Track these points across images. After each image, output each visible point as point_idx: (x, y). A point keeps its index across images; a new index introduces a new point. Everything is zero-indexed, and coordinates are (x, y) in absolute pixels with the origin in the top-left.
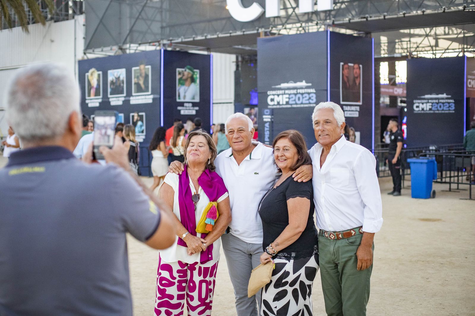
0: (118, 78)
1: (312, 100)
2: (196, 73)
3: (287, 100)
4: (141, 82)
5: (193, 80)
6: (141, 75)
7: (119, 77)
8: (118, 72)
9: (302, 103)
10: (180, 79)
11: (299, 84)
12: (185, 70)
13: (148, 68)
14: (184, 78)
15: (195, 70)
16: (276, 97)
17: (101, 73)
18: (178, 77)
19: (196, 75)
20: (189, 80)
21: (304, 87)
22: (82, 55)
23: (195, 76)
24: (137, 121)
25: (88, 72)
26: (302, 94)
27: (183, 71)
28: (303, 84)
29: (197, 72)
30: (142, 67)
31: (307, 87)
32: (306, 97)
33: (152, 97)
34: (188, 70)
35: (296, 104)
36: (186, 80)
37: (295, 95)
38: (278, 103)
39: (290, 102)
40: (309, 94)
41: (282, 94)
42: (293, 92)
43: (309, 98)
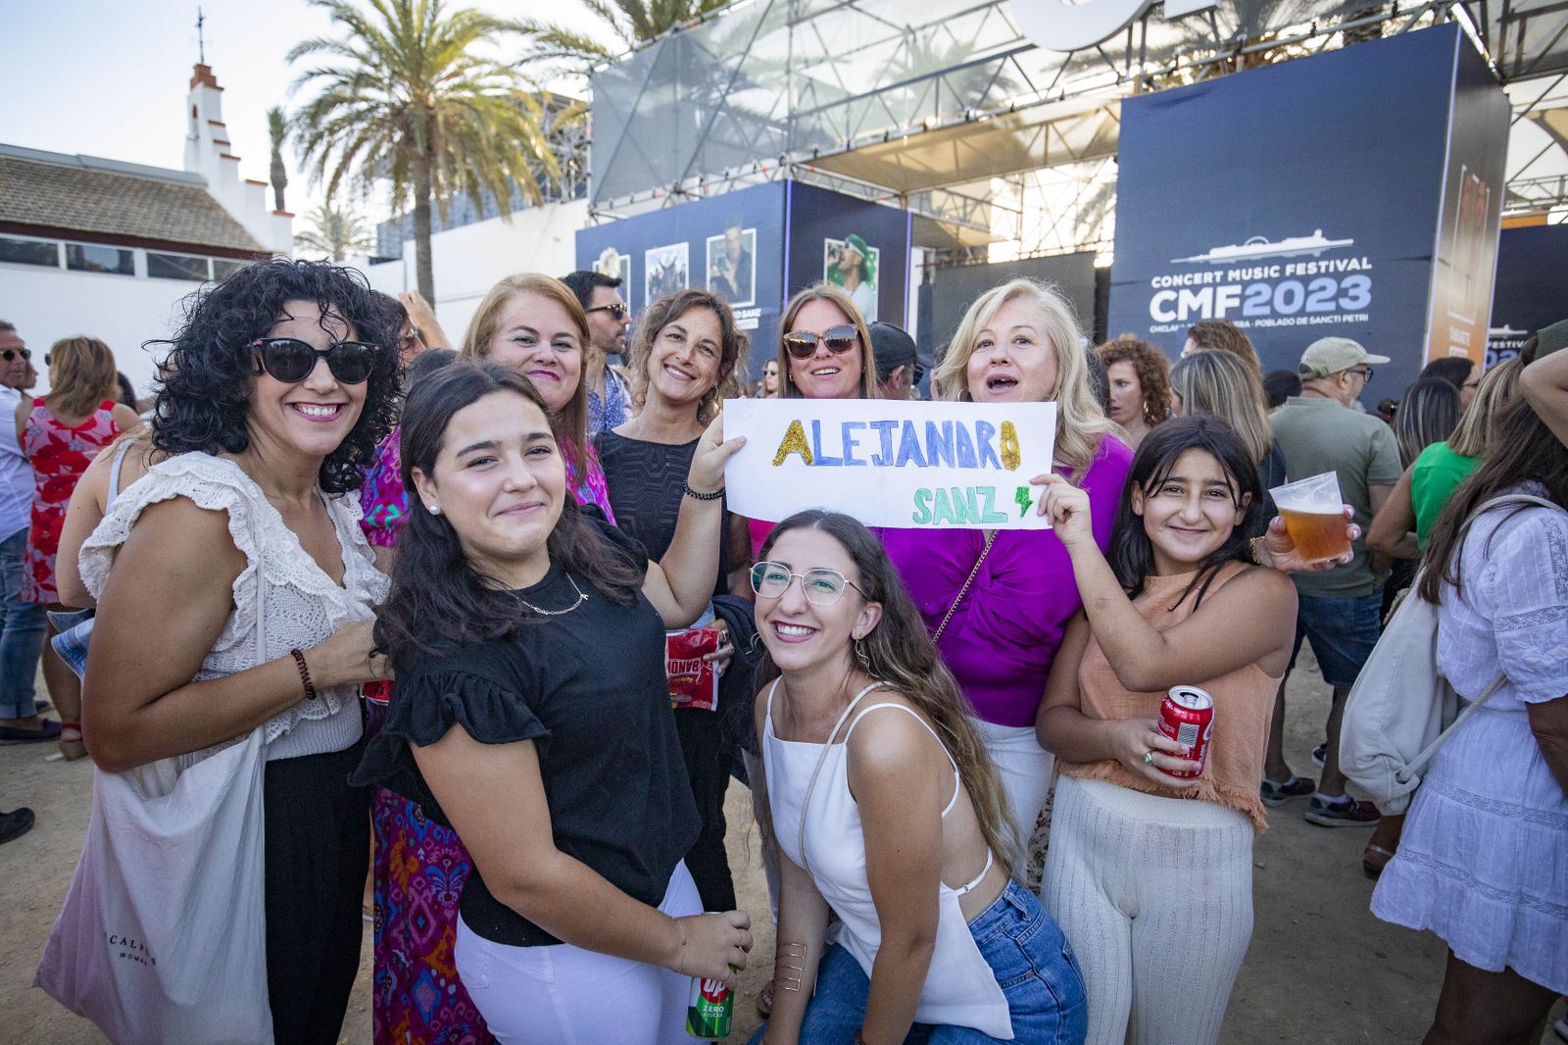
0: (669, 269)
1: (1355, 298)
2: (872, 256)
3: (1235, 302)
4: (730, 276)
5: (864, 275)
6: (728, 256)
7: (673, 265)
8: (670, 253)
9: (1302, 313)
10: (833, 269)
11: (1291, 245)
12: (847, 246)
13: (751, 234)
14: (844, 265)
15: (870, 249)
16: (1186, 295)
17: (627, 257)
18: (828, 262)
19: (872, 261)
20: (855, 272)
21: (1317, 254)
22: (587, 216)
23: (868, 264)
25: (597, 258)
26: (1306, 280)
27: (840, 246)
28: (1317, 241)
29: (874, 254)
30: (733, 233)
31: (1331, 254)
32: (1323, 288)
33: (757, 312)
34: (852, 247)
35: (1275, 315)
36: (847, 272)
37: (1273, 283)
38: (1194, 314)
39: (1248, 311)
40: (1339, 276)
41: (1214, 285)
42: (1258, 273)
43: (1342, 293)
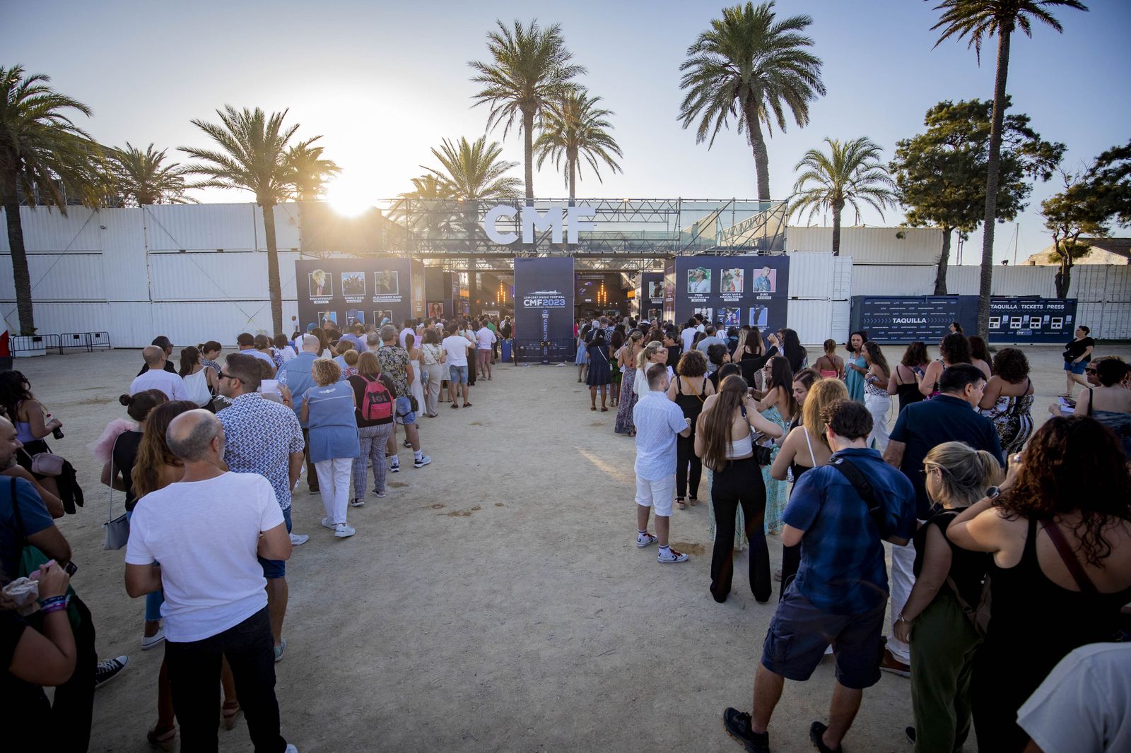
1: (562, 303)
3: (541, 303)
4: (386, 285)
6: (385, 278)
7: (356, 279)
8: (354, 274)
9: (553, 305)
11: (551, 292)
13: (395, 273)
16: (531, 301)
24: (382, 317)
25: (311, 272)
26: (554, 299)
28: (555, 292)
31: (557, 295)
33: (400, 297)
35: (549, 306)
37: (548, 300)
38: (533, 305)
39: (544, 304)
40: (560, 299)
41: (537, 299)
42: (545, 297)
43: (560, 302)
